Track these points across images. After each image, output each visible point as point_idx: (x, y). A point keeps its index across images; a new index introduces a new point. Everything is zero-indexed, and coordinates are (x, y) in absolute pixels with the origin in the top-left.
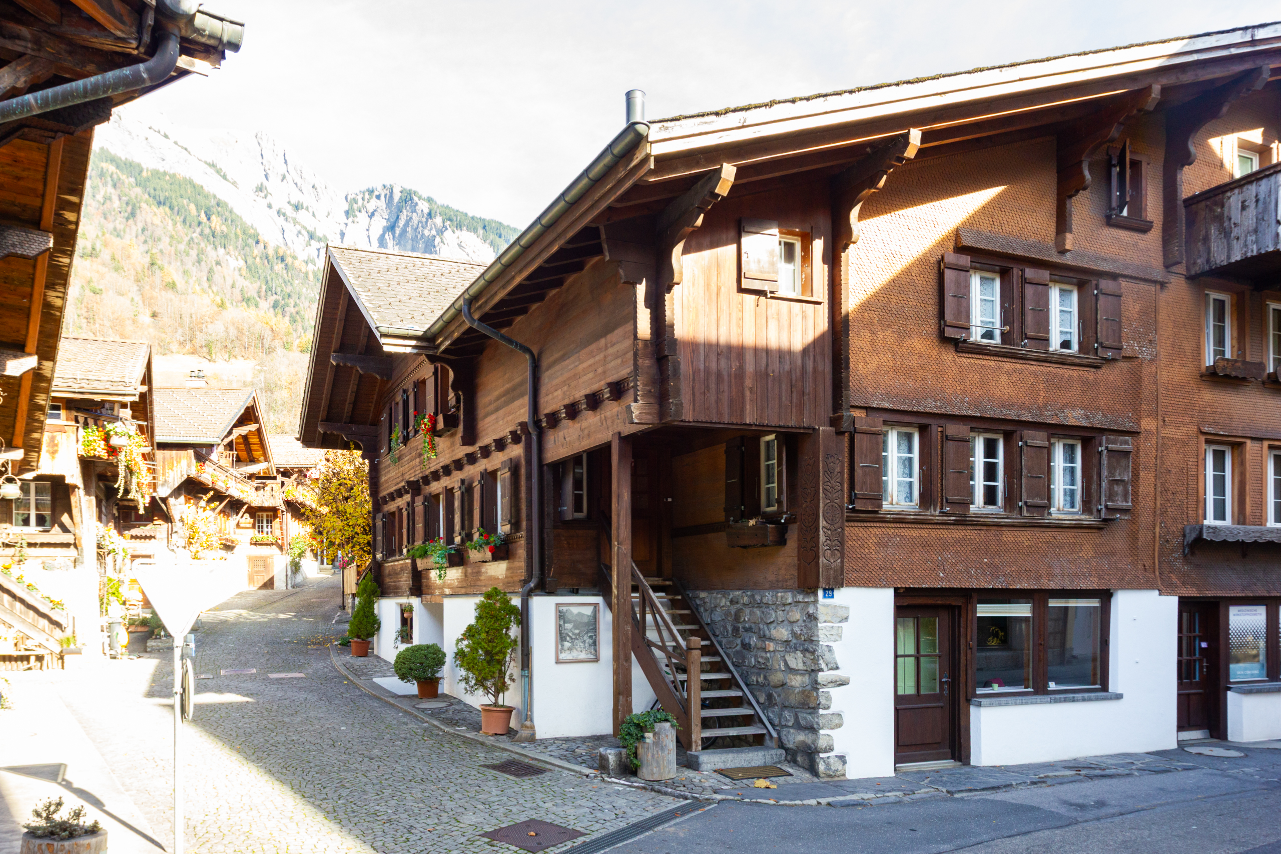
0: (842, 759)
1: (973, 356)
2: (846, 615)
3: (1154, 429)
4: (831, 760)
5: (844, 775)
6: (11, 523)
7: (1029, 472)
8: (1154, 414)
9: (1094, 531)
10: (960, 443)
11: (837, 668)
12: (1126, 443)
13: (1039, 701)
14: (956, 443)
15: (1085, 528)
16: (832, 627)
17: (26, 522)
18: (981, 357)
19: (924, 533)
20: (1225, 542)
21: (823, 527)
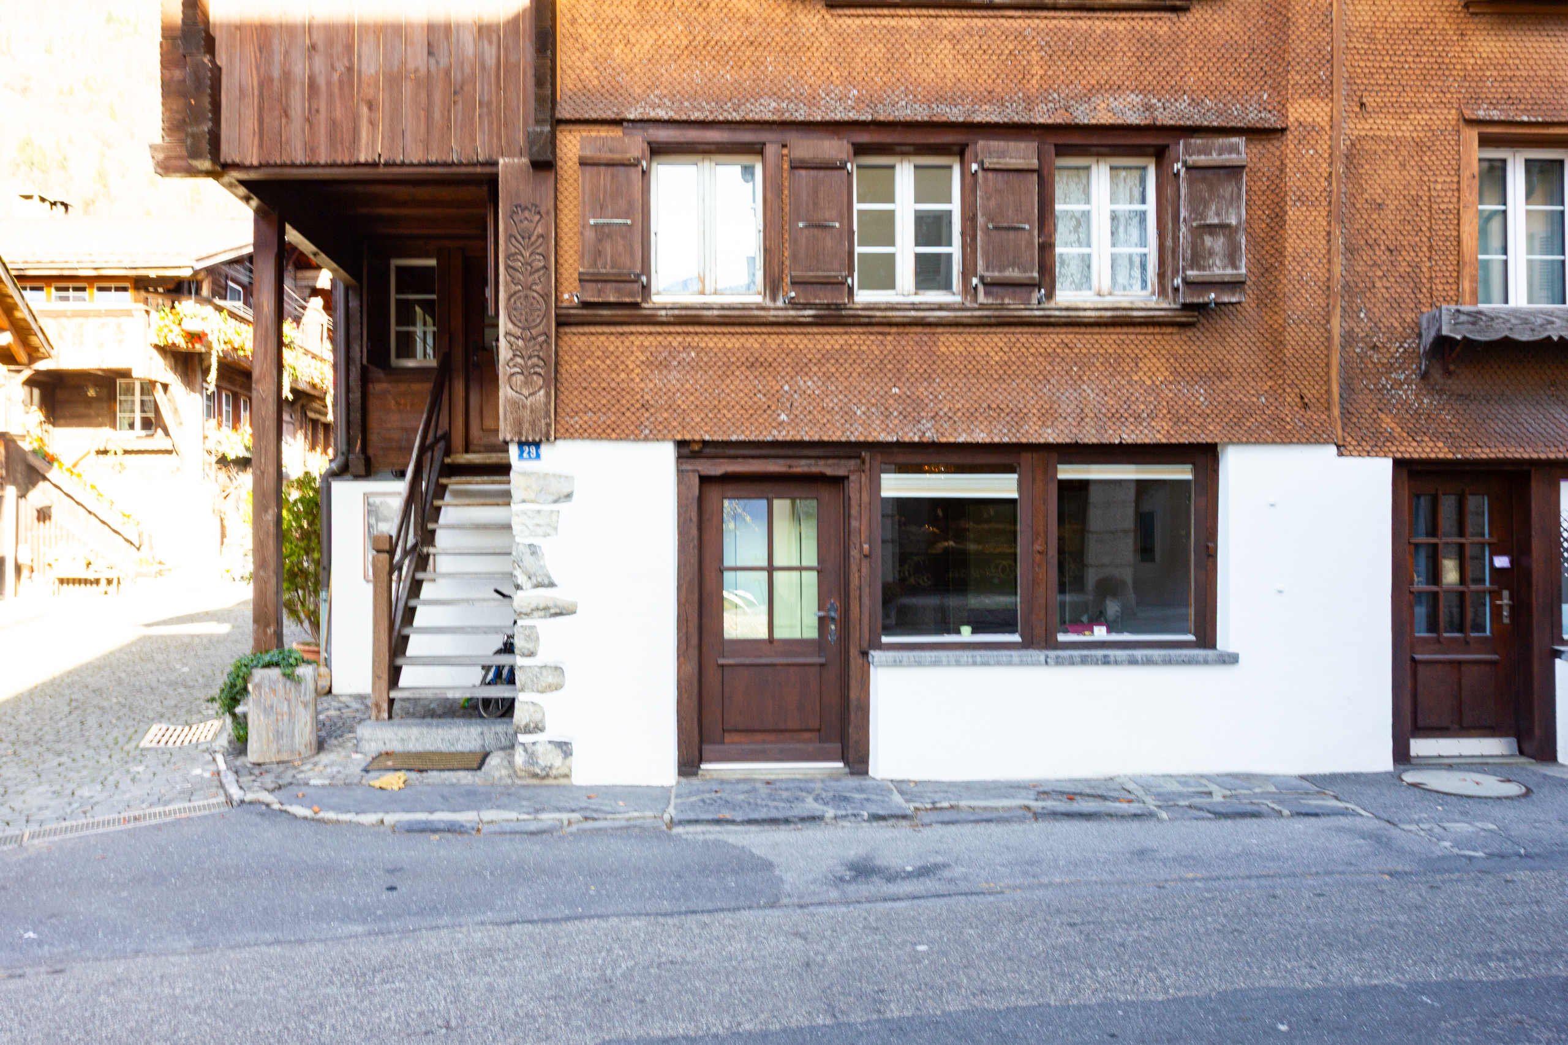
0: (564, 748)
1: (868, 11)
2: (566, 491)
3: (1323, 120)
4: (539, 749)
5: (566, 776)
6: (114, 426)
7: (991, 219)
8: (1323, 89)
9: (1169, 330)
10: (822, 173)
11: (552, 585)
12: (1234, 149)
13: (1016, 659)
14: (813, 173)
15: (1140, 324)
16: (539, 512)
17: (132, 426)
18: (886, 11)
19: (753, 343)
20: (1507, 344)
21: (507, 334)
